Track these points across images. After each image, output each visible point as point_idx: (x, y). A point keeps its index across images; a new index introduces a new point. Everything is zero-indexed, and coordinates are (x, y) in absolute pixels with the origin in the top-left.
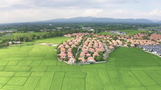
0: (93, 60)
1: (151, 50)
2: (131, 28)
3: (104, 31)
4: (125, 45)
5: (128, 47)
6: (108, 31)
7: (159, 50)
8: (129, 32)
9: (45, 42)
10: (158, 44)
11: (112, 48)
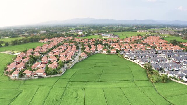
0: (42, 74)
1: (134, 57)
2: (129, 31)
3: (94, 34)
4: (104, 52)
5: (107, 54)
6: (99, 34)
7: (145, 57)
8: (123, 35)
9: (10, 50)
10: (149, 49)
11: (84, 55)
